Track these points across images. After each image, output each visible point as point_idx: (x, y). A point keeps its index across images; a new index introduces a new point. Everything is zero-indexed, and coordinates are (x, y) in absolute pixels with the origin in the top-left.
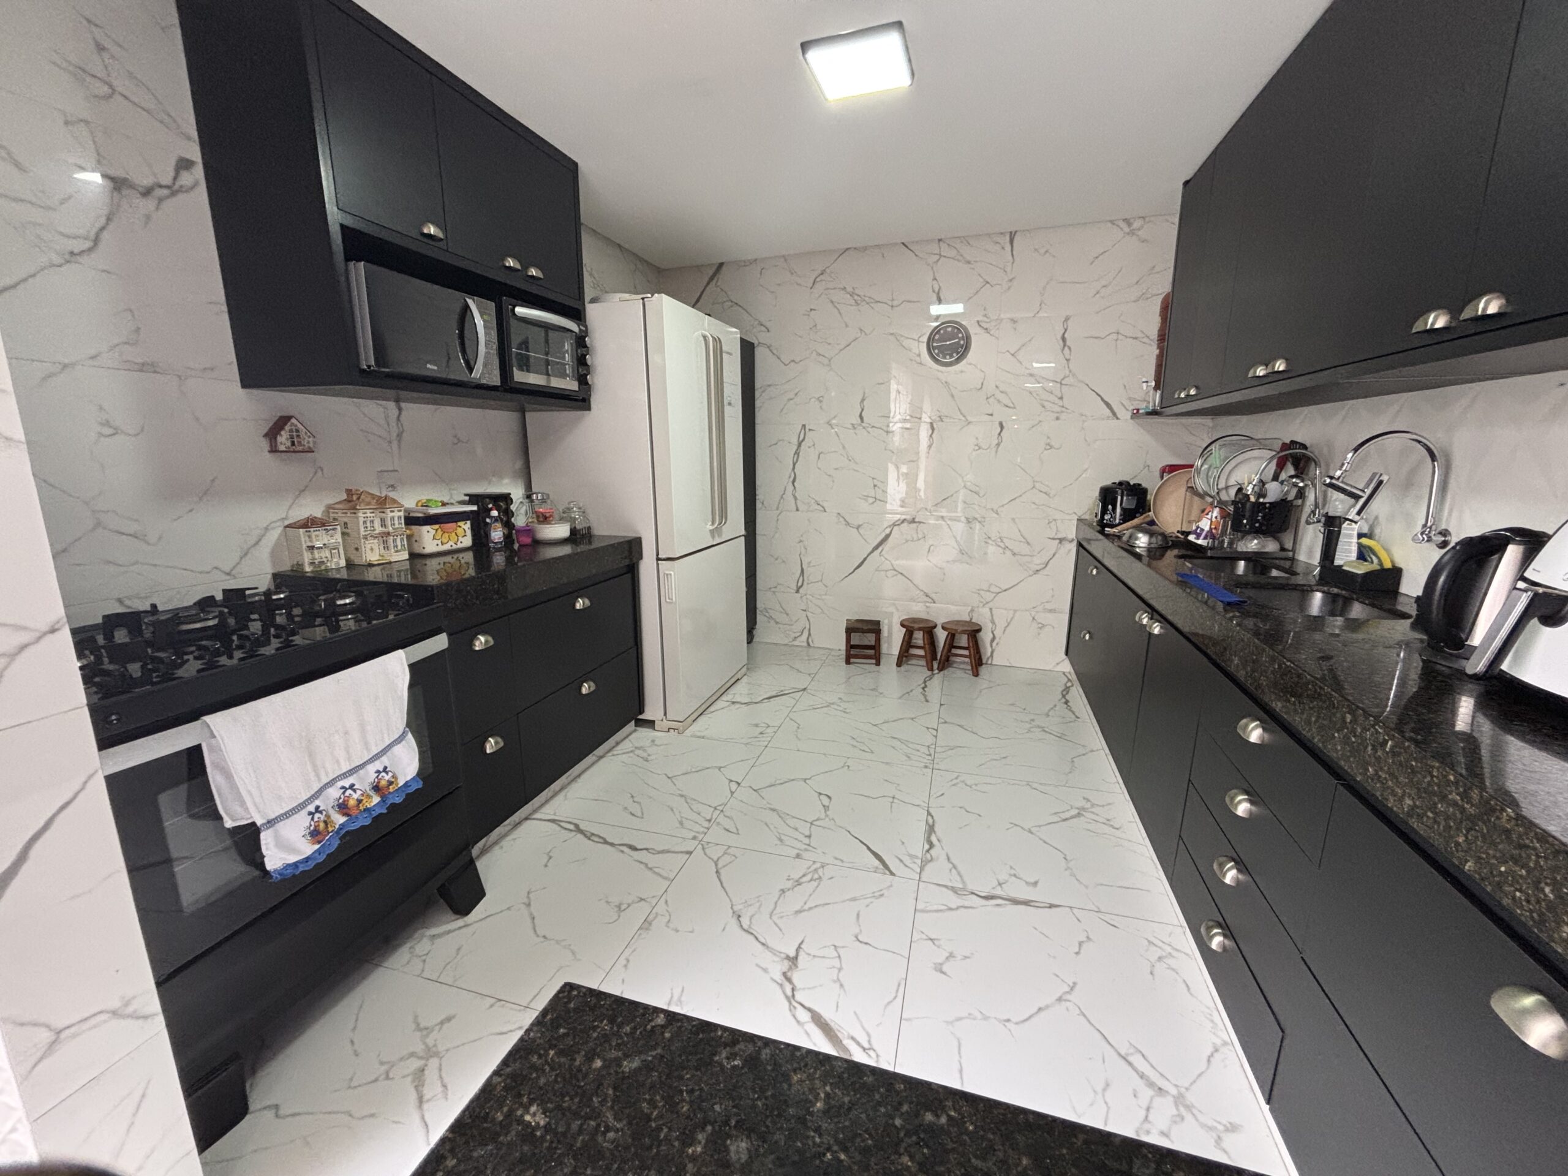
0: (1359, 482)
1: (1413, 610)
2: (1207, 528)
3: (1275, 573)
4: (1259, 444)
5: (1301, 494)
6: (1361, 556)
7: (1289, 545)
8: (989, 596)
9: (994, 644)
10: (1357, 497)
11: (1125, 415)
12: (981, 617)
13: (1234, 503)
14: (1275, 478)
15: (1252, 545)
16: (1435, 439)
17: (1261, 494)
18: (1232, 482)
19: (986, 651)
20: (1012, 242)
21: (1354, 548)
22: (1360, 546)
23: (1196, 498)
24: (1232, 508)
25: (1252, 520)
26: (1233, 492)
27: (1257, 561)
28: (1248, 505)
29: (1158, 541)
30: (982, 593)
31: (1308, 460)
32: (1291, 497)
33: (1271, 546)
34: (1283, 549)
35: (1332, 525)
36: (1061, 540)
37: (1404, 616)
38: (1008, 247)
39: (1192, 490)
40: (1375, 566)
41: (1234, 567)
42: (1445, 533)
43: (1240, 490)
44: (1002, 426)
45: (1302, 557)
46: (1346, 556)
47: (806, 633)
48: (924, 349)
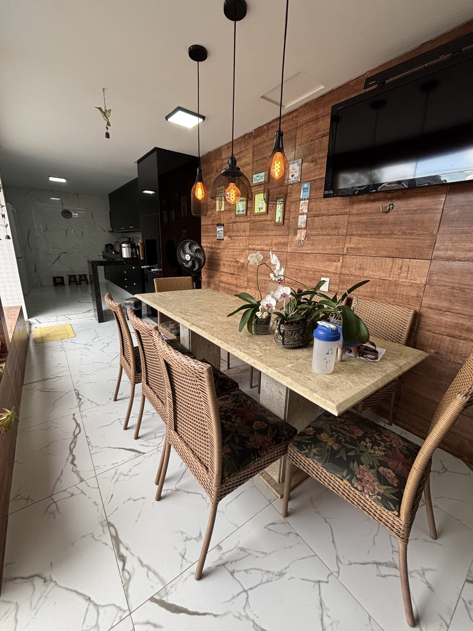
11: (106, 231)
19: (89, 280)
38: (77, 196)
44: (82, 232)
47: (40, 282)
48: (61, 215)
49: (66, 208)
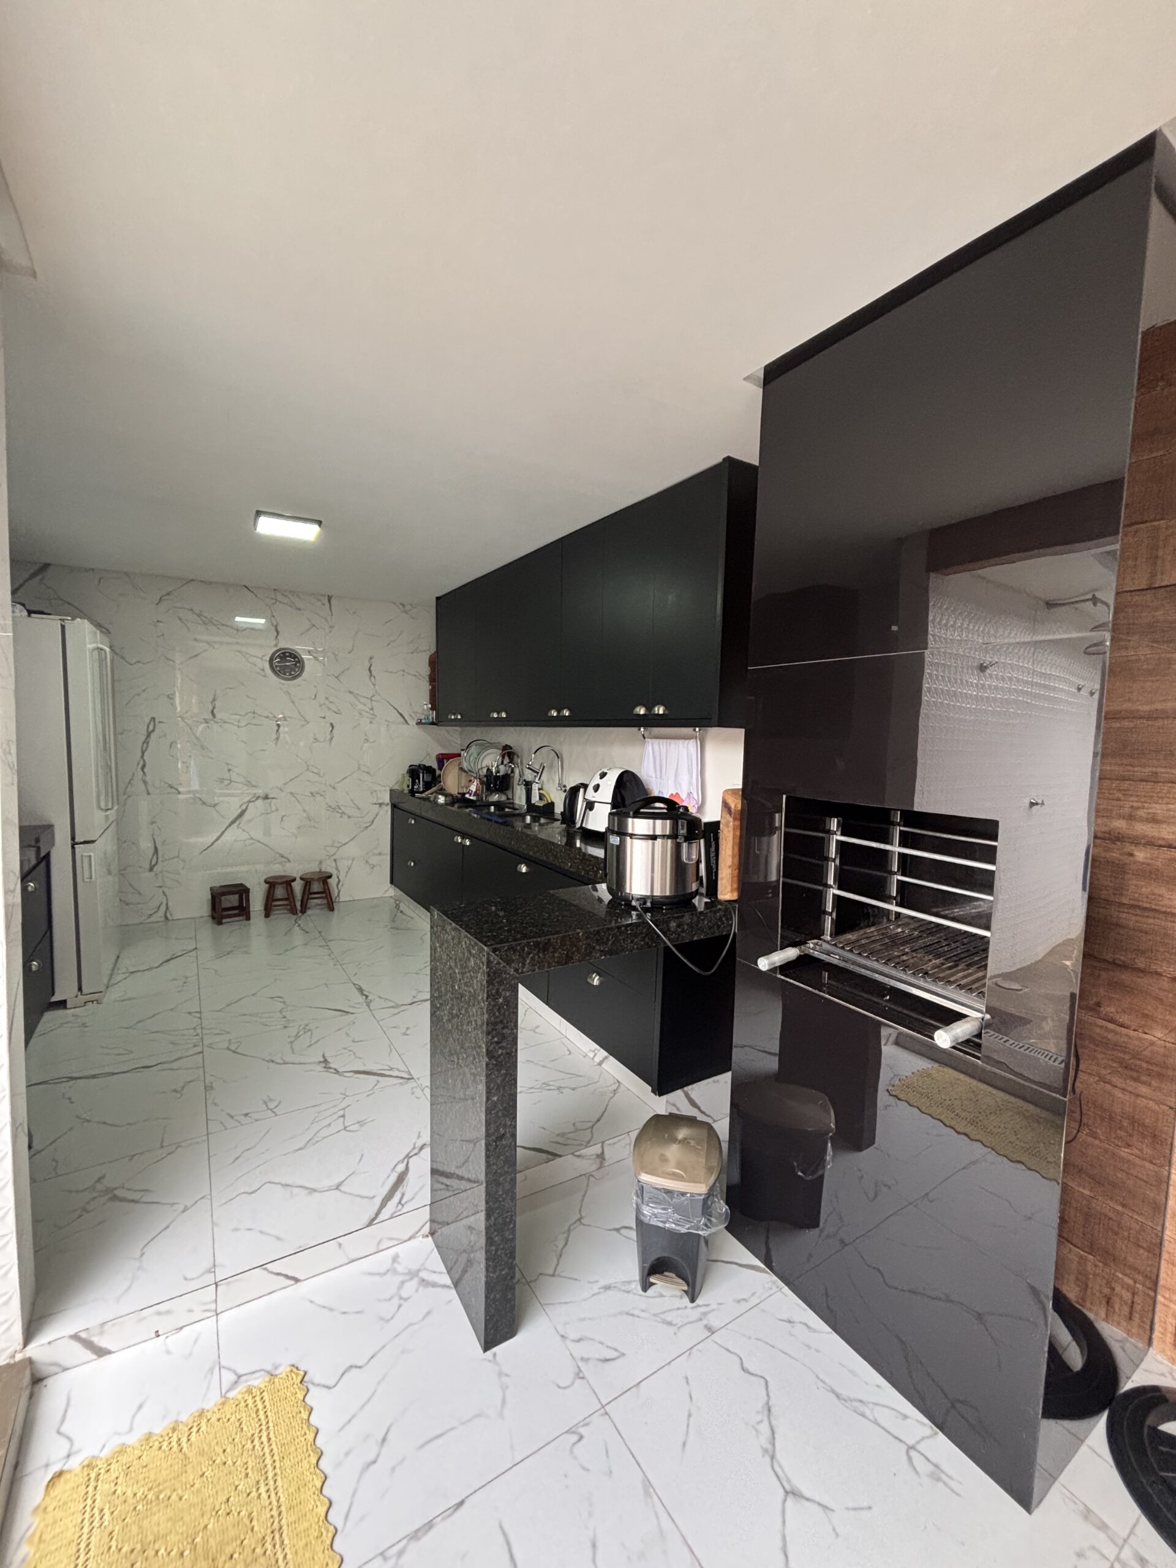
0: (537, 767)
1: (560, 817)
2: (474, 790)
3: (507, 810)
4: (492, 745)
5: (513, 771)
6: (541, 799)
7: (510, 797)
8: (332, 850)
9: (340, 886)
10: (537, 773)
11: (413, 723)
12: (329, 867)
13: (486, 776)
14: (502, 763)
15: (495, 797)
16: (557, 748)
17: (498, 772)
18: (484, 765)
19: (335, 893)
20: (329, 601)
21: (538, 795)
22: (540, 794)
23: (464, 774)
24: (485, 779)
25: (495, 785)
26: (485, 771)
27: (499, 805)
28: (492, 778)
29: (449, 799)
30: (328, 849)
31: (513, 754)
32: (509, 772)
33: (503, 798)
34: (508, 799)
35: (528, 785)
36: (380, 805)
37: (558, 820)
38: (327, 604)
39: (462, 769)
40: (546, 802)
41: (489, 809)
42: (565, 786)
43: (488, 769)
44: (332, 725)
45: (517, 801)
46: (535, 799)
47: (163, 908)
48: (267, 666)
49: (284, 644)
